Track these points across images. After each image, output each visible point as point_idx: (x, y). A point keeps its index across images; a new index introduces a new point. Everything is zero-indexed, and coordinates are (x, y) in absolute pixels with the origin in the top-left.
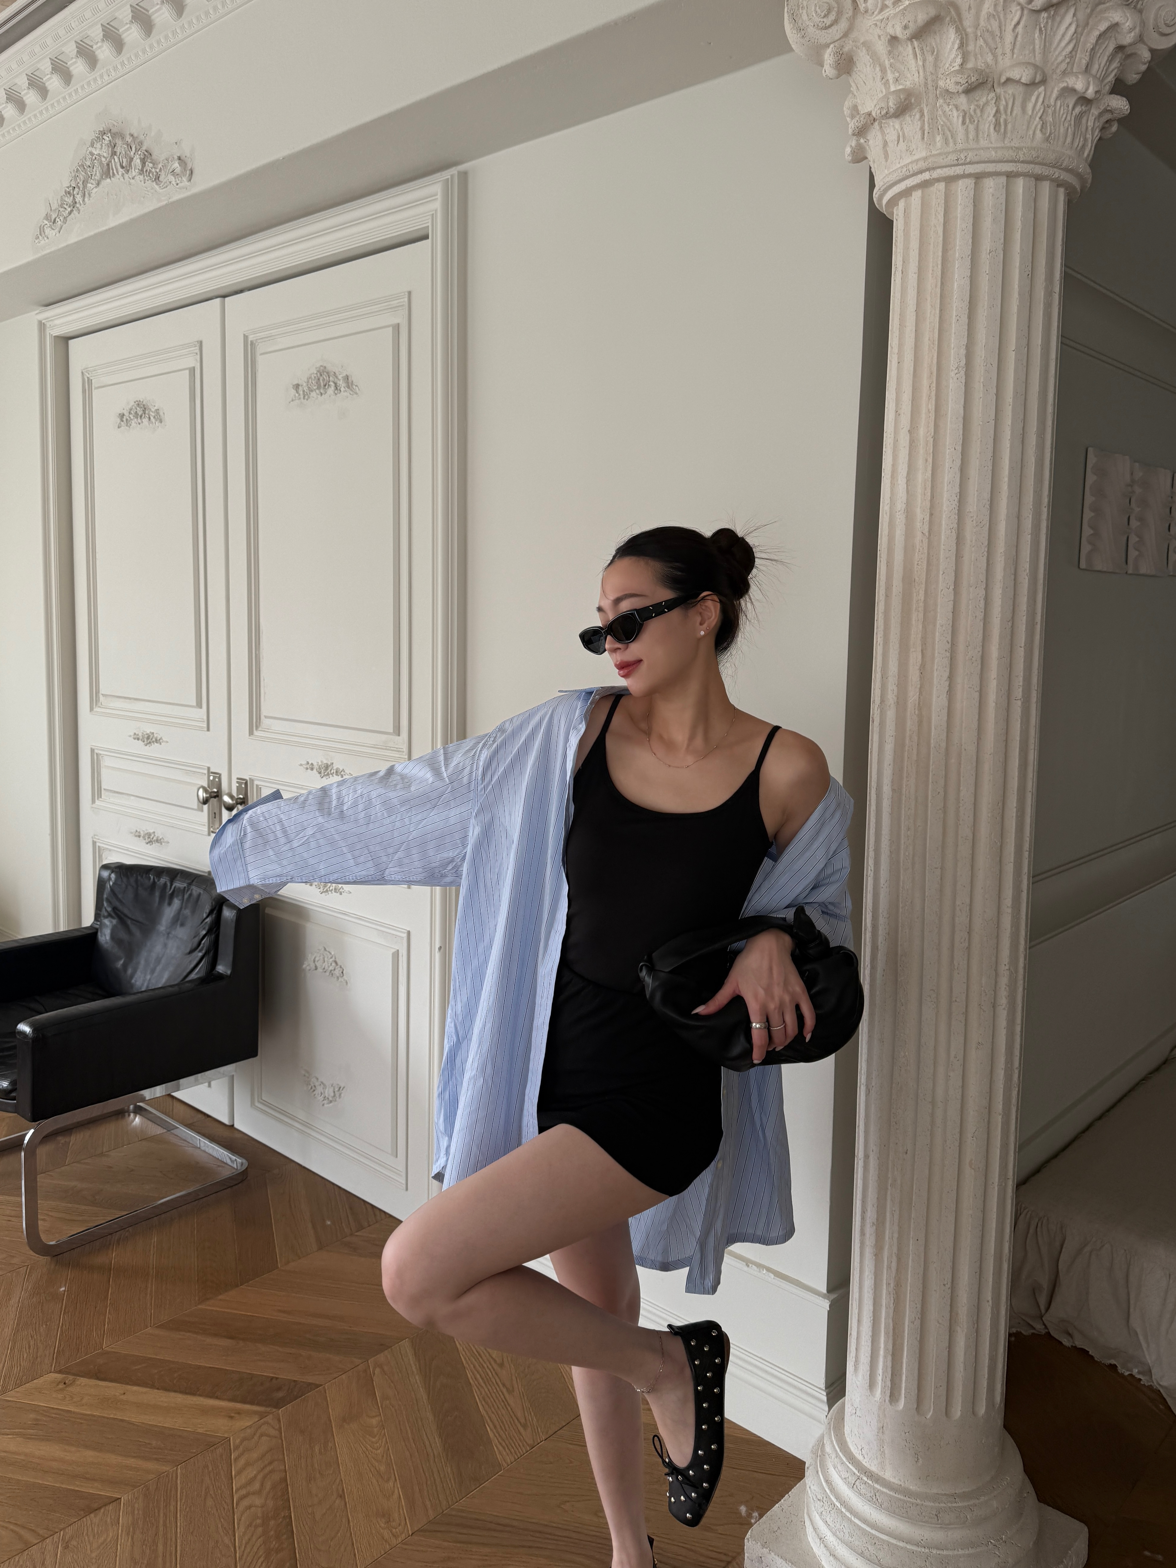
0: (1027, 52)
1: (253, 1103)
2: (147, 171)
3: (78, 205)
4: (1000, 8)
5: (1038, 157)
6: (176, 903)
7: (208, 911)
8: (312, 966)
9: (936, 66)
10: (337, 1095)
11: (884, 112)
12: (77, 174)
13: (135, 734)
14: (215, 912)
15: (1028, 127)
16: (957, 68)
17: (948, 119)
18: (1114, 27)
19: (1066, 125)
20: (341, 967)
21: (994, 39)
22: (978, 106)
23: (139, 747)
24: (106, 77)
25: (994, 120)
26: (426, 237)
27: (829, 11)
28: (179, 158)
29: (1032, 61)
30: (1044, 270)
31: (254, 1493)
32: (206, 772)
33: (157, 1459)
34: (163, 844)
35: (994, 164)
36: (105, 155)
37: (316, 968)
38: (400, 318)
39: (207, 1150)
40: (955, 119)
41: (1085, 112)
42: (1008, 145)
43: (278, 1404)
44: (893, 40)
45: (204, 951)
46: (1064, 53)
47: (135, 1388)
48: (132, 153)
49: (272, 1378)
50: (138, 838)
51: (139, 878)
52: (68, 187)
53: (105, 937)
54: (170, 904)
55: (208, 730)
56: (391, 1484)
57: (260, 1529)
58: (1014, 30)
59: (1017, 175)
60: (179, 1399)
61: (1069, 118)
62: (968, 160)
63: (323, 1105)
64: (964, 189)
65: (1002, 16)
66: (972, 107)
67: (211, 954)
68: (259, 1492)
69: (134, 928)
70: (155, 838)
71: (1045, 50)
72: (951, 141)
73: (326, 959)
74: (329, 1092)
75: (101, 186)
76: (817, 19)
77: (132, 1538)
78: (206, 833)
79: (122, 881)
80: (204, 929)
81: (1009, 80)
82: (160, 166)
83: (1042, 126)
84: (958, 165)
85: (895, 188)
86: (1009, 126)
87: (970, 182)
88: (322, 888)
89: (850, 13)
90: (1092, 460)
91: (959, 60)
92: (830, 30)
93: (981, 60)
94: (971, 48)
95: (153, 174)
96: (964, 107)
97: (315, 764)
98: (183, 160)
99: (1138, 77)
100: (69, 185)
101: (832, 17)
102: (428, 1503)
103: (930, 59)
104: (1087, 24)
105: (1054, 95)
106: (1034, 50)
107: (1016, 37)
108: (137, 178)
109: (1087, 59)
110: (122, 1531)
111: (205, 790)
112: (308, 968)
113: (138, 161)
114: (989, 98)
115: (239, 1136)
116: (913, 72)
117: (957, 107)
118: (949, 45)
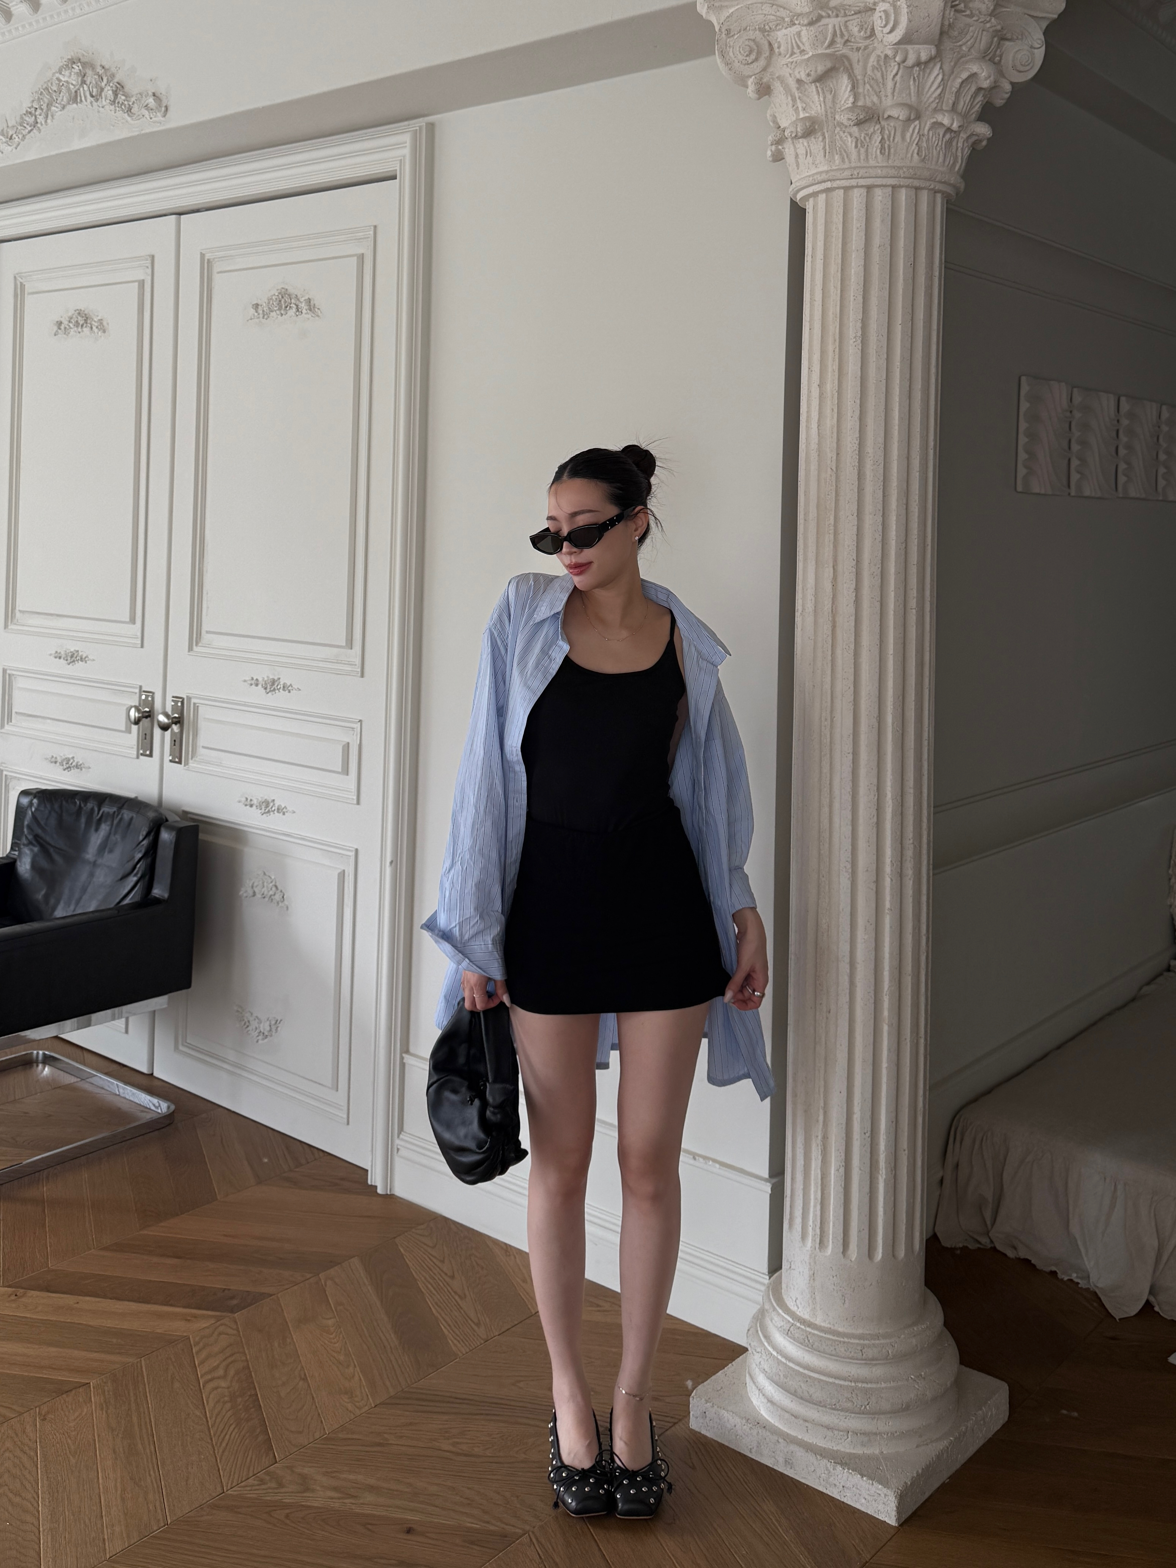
0: (904, 95)
1: (176, 1048)
2: (118, 103)
3: (39, 125)
4: (882, 63)
5: (915, 174)
6: (104, 828)
7: (144, 833)
8: (251, 892)
9: (834, 102)
10: (274, 1030)
11: (793, 135)
12: (41, 97)
13: (56, 652)
14: (152, 834)
15: (907, 152)
16: (850, 105)
17: (844, 143)
18: (973, 76)
19: (938, 149)
20: (281, 891)
21: (878, 85)
22: (867, 134)
23: (61, 667)
24: (78, 11)
25: (880, 146)
26: (394, 178)
27: (751, 52)
28: (154, 95)
29: (908, 102)
30: (924, 260)
31: (219, 1378)
32: (137, 691)
33: (119, 1353)
34: (83, 769)
35: (881, 179)
36: (74, 83)
37: (254, 894)
38: (365, 249)
39: (127, 1097)
40: (850, 143)
41: (954, 137)
42: (892, 165)
43: (232, 1310)
44: (799, 81)
45: (139, 875)
46: (934, 96)
47: (88, 1298)
48: (103, 84)
49: (224, 1290)
50: (53, 764)
51: (64, 803)
52: (30, 108)
53: (24, 867)
54: (97, 830)
55: (142, 646)
56: (351, 1369)
57: (228, 1405)
58: (893, 79)
59: (900, 186)
60: (134, 1306)
61: (940, 144)
62: (860, 176)
63: (257, 1042)
64: (858, 197)
65: (883, 69)
66: (863, 135)
67: (147, 878)
68: (224, 1377)
69: (57, 858)
70: (74, 764)
71: (919, 93)
72: (846, 160)
73: (265, 884)
74: (265, 1027)
75: (66, 110)
76: (740, 57)
77: (107, 1412)
78: (135, 756)
79: (45, 807)
80: (140, 851)
81: (889, 116)
82: (133, 99)
83: (918, 151)
84: (852, 179)
85: (805, 190)
86: (892, 150)
87: (863, 191)
88: (263, 809)
89: (768, 54)
90: (1025, 388)
91: (851, 100)
92: (752, 66)
93: (870, 100)
94: (861, 90)
95: (125, 106)
96: (857, 134)
97: (260, 679)
98: (157, 97)
99: (1003, 102)
100: (30, 105)
101: (753, 57)
102: (388, 1383)
103: (829, 97)
104: (953, 72)
105: (927, 128)
106: (910, 94)
107: (896, 84)
108: (107, 107)
109: (953, 98)
110: (96, 1407)
111: (137, 709)
112: (245, 895)
113: (110, 92)
114: (876, 129)
115: (160, 1083)
116: (816, 105)
117: (851, 135)
118: (844, 88)
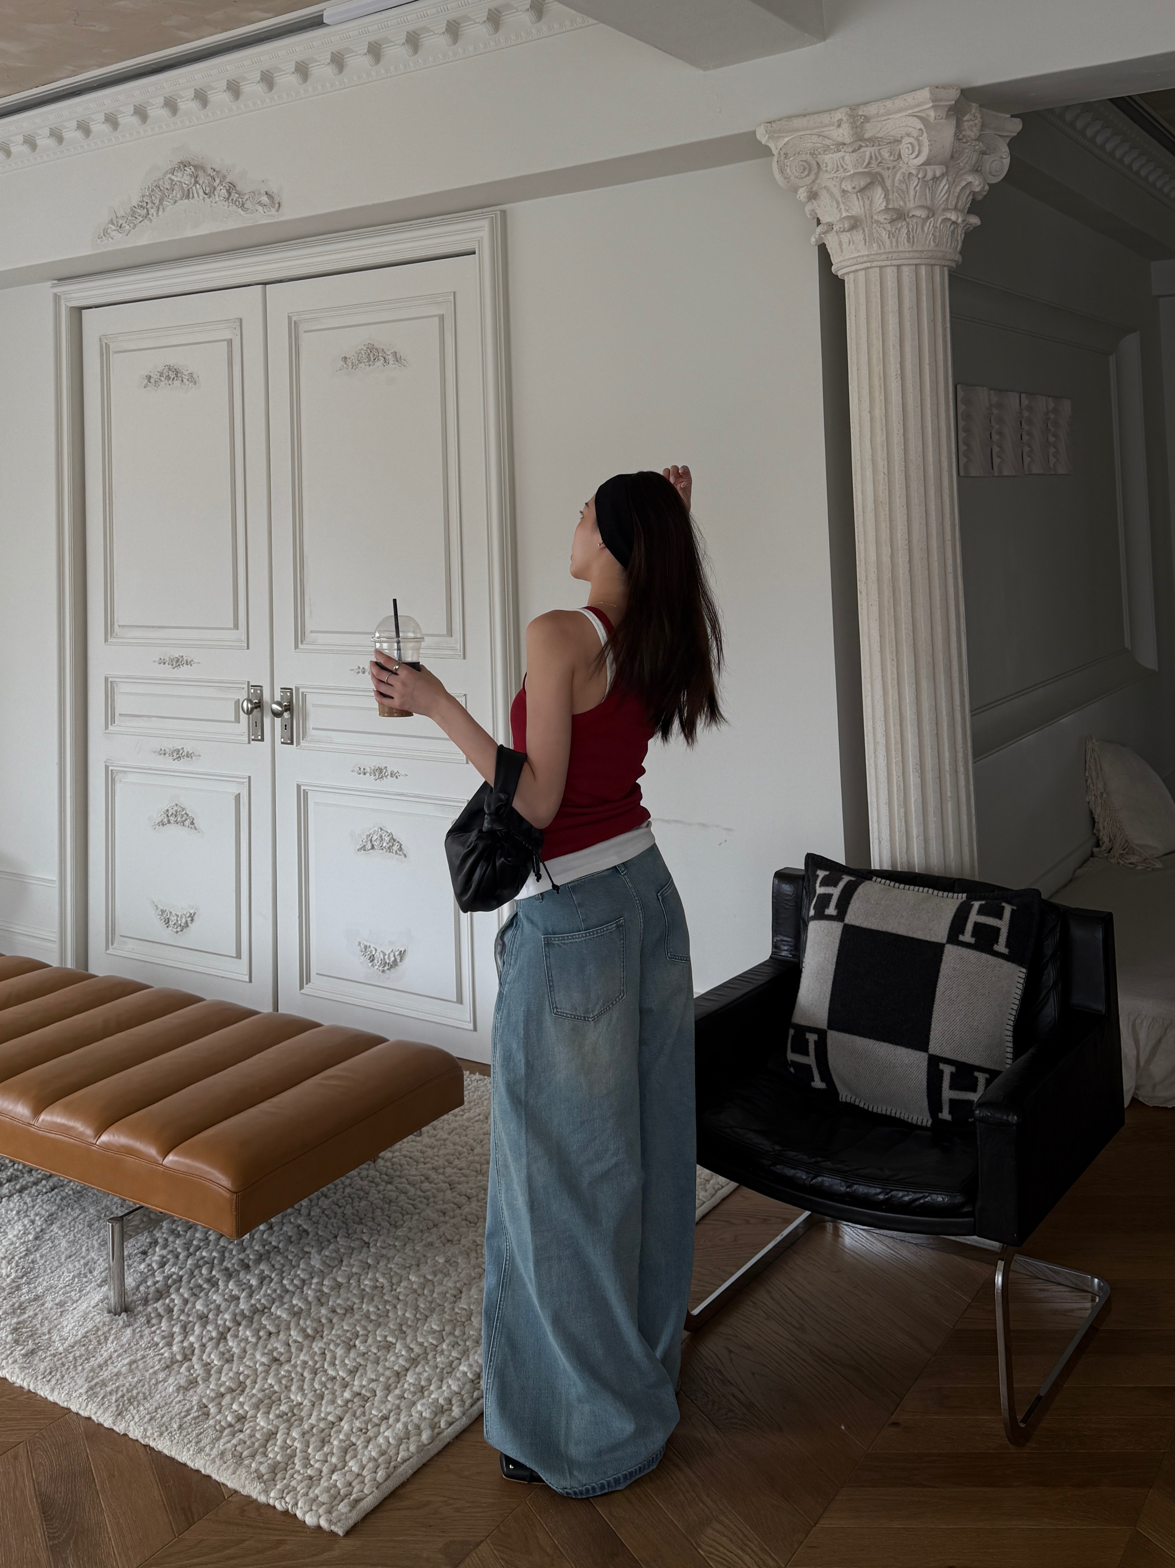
0: (923, 200)
2: (232, 199)
3: (151, 216)
4: (907, 179)
9: (871, 206)
11: (841, 230)
12: (154, 193)
16: (883, 208)
17: (880, 235)
18: (969, 184)
19: (947, 238)
20: (398, 842)
21: (903, 193)
22: (897, 228)
27: (804, 170)
28: (267, 194)
29: (926, 206)
30: (940, 317)
36: (188, 182)
38: (444, 311)
40: (884, 236)
41: (956, 229)
42: (915, 249)
44: (844, 191)
46: (943, 199)
48: (216, 184)
52: (142, 202)
55: (248, 647)
58: (915, 189)
59: (922, 264)
61: (948, 233)
62: (893, 257)
64: (891, 273)
65: (907, 181)
70: (184, 754)
71: (933, 199)
78: (246, 742)
81: (913, 215)
83: (934, 239)
84: (886, 260)
85: (845, 269)
86: (915, 239)
89: (816, 170)
91: (884, 204)
92: (804, 179)
93: (898, 204)
94: (890, 197)
96: (889, 228)
98: (270, 195)
100: (141, 200)
101: (806, 173)
103: (867, 202)
104: (955, 182)
105: (939, 223)
106: (926, 199)
107: (916, 193)
109: (956, 200)
111: (247, 700)
113: (224, 191)
114: (903, 225)
116: (857, 208)
117: (884, 228)
118: (878, 196)
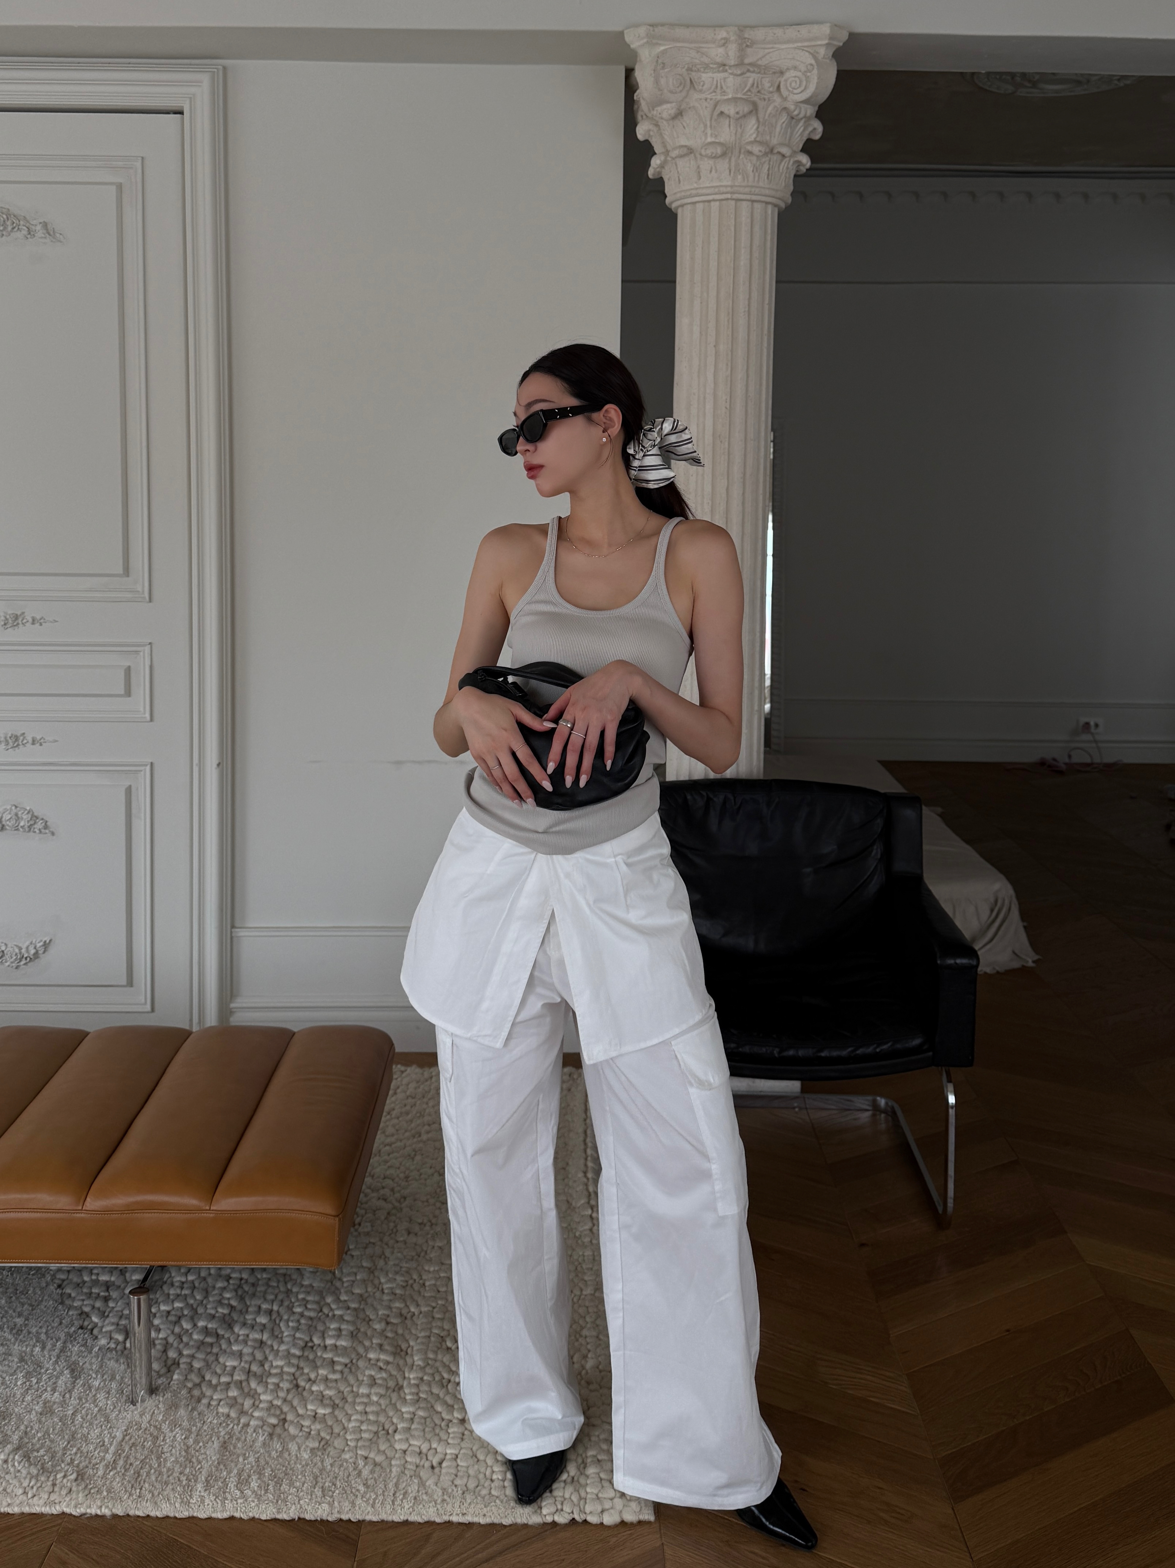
5: (777, 195)
9: (741, 135)
15: (779, 179)
16: (753, 139)
17: (745, 168)
20: (43, 819)
22: (762, 163)
25: (767, 172)
35: (762, 196)
37: (3, 828)
40: (748, 168)
62: (751, 192)
66: (758, 163)
72: (746, 180)
73: (19, 816)
74: (28, 951)
87: (749, 203)
88: (11, 744)
91: (755, 135)
116: (726, 135)
118: (751, 126)
